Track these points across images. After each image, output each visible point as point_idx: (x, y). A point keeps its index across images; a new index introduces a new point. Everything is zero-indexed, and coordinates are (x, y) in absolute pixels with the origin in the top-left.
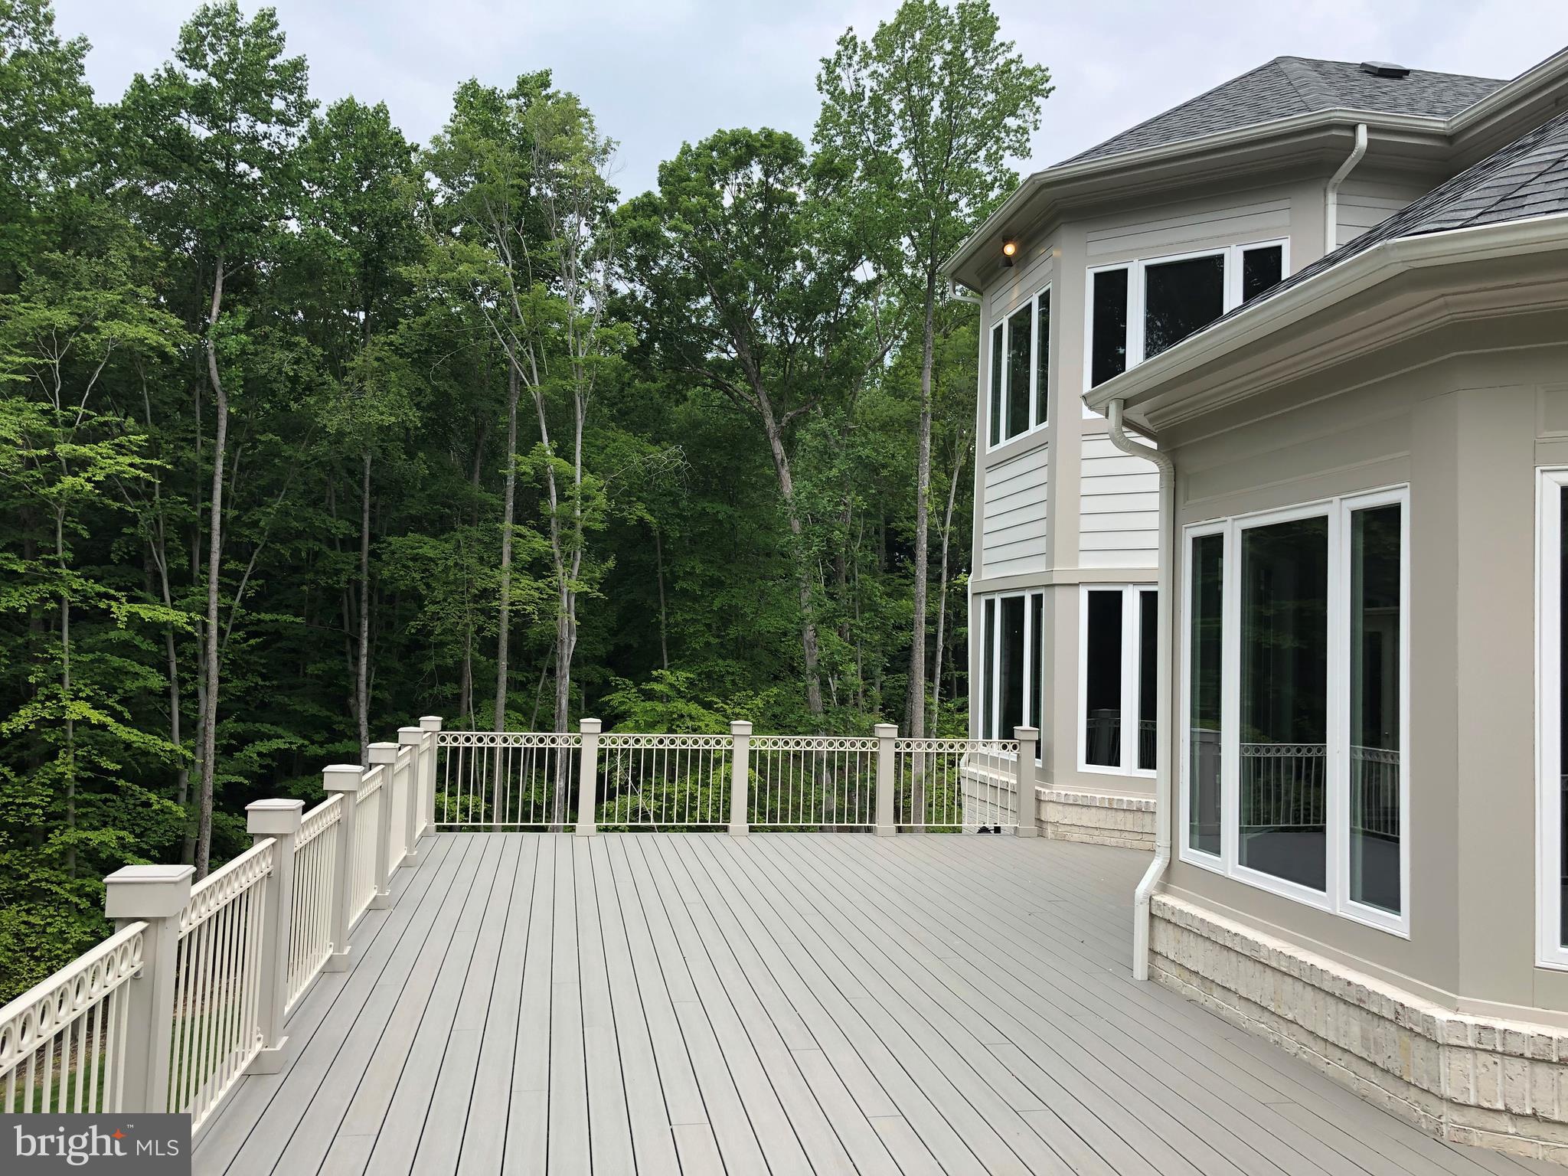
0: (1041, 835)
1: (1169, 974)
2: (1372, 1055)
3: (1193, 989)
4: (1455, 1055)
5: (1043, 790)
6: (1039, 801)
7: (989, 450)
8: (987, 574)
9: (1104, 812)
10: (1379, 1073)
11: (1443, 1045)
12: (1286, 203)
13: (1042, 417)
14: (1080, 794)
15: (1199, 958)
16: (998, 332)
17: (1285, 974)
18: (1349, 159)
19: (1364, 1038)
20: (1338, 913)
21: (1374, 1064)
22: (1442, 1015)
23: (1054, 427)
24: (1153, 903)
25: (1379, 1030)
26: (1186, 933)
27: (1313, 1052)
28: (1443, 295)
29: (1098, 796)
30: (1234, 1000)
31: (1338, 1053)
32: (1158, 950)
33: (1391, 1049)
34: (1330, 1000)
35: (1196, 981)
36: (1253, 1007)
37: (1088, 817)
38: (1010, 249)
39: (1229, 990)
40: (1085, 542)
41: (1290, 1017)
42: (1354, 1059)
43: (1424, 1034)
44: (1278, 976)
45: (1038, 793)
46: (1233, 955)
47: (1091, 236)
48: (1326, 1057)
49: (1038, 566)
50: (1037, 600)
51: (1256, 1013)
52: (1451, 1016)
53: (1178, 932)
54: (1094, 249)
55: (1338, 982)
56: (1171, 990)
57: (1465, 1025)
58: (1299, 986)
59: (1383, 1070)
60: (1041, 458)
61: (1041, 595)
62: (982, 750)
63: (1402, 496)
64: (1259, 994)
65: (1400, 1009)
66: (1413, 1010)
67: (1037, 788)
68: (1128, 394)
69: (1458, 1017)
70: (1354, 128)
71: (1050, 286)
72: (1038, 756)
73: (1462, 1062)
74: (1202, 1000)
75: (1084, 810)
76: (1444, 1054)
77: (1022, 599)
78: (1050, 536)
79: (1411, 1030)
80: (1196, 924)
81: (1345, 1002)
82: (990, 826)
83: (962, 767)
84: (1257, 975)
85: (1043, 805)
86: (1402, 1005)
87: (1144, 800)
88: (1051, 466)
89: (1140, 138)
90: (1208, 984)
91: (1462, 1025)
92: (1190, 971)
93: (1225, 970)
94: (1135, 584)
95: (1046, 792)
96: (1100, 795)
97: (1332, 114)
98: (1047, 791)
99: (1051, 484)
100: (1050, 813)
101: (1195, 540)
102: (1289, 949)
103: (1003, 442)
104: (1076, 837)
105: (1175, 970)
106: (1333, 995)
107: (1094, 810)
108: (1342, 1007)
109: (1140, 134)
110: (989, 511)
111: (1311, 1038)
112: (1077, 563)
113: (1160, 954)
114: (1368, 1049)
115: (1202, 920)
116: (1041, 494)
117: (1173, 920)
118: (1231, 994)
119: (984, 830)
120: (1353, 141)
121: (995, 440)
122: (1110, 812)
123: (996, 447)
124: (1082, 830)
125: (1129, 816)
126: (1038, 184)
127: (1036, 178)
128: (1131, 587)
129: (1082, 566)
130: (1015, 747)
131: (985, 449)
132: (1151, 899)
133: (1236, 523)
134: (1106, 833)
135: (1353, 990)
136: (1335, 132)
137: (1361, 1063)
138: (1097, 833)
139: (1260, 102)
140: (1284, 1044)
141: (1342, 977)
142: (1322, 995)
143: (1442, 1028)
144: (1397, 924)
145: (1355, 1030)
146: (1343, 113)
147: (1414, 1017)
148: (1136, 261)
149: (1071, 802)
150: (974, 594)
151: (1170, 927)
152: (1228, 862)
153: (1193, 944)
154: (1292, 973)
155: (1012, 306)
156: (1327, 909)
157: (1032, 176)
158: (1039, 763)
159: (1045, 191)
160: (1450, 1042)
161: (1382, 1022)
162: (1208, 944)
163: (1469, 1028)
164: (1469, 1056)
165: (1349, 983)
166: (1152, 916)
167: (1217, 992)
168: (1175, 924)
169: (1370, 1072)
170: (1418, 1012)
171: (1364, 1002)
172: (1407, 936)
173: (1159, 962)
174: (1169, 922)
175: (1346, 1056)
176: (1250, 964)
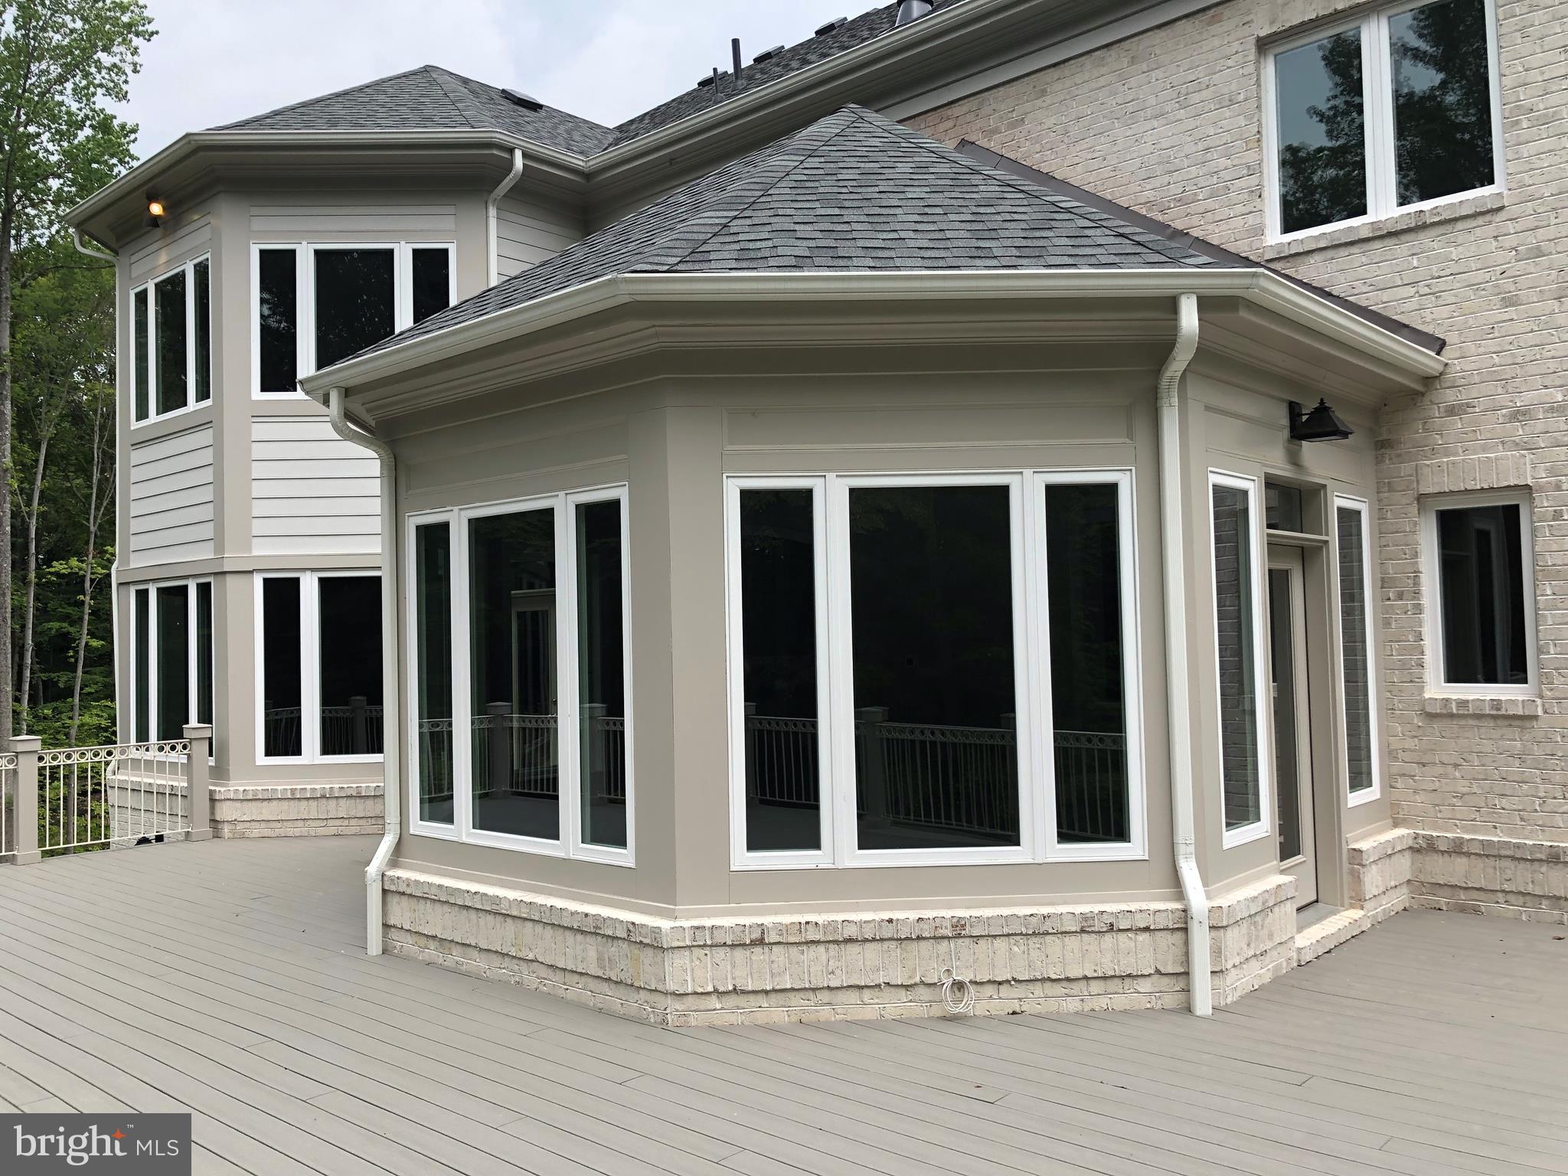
0: (217, 835)
1: (404, 944)
2: (607, 973)
3: (432, 953)
4: (677, 954)
5: (217, 789)
6: (213, 801)
7: (135, 425)
8: (137, 562)
9: (285, 804)
10: (613, 986)
11: (667, 949)
12: (451, 209)
13: (203, 393)
14: (260, 788)
15: (436, 921)
16: (142, 298)
17: (526, 919)
18: (508, 178)
19: (600, 959)
20: (572, 857)
21: (609, 980)
22: (665, 924)
23: (219, 405)
24: (386, 879)
25: (613, 949)
26: (422, 902)
27: (554, 983)
28: (654, 326)
29: (279, 788)
30: (475, 954)
31: (576, 978)
32: (391, 922)
33: (623, 962)
34: (568, 933)
35: (432, 944)
36: (494, 956)
37: (267, 811)
38: (156, 209)
39: (469, 946)
40: (258, 527)
41: (531, 956)
42: (590, 980)
43: (654, 945)
44: (519, 922)
45: (212, 792)
46: (473, 914)
47: (255, 211)
48: (565, 984)
49: (206, 553)
50: (204, 590)
51: (496, 961)
52: (673, 924)
53: (414, 901)
54: (258, 224)
55: (576, 916)
56: (407, 958)
57: (684, 929)
58: (539, 928)
59: (616, 983)
60: (205, 437)
61: (209, 584)
62: (134, 754)
63: (621, 493)
64: (500, 943)
65: (631, 927)
66: (643, 925)
67: (211, 788)
68: (351, 383)
69: (678, 924)
70: (511, 151)
71: (208, 255)
72: (211, 755)
73: (681, 960)
74: (441, 961)
75: (265, 803)
76: (668, 956)
77: (186, 587)
78: (218, 521)
79: (641, 942)
80: (434, 891)
81: (583, 932)
82: (152, 835)
83: (109, 776)
84: (498, 925)
85: (218, 805)
86: (633, 923)
87: (328, 786)
88: (218, 446)
89: (305, 118)
90: (447, 944)
91: (681, 929)
92: (427, 936)
93: (461, 928)
94: (313, 570)
95: (221, 791)
96: (281, 787)
97: (494, 135)
98: (222, 789)
99: (217, 465)
100: (225, 812)
101: (418, 527)
102: (528, 897)
103: (153, 417)
104: (256, 833)
105: (410, 939)
106: (571, 929)
107: (275, 803)
108: (579, 937)
109: (302, 114)
110: (135, 492)
111: (550, 971)
112: (250, 551)
113: (394, 926)
114: (603, 968)
115: (440, 886)
116: (207, 475)
117: (409, 891)
118: (470, 949)
119: (144, 841)
120: (511, 163)
121: (142, 414)
122: (292, 802)
123: (144, 423)
124: (263, 825)
125: (313, 803)
126: (193, 145)
127: (191, 138)
128: (308, 573)
129: (255, 553)
130: (185, 747)
131: (127, 423)
132: (383, 875)
133: (462, 512)
134: (289, 824)
135: (590, 920)
136: (495, 152)
137: (596, 981)
138: (279, 825)
139: (422, 107)
140: (526, 982)
141: (579, 911)
142: (561, 931)
143: (667, 935)
144: (622, 857)
145: (592, 954)
146: (501, 135)
147: (643, 931)
148: (304, 243)
149: (250, 797)
150: (120, 584)
151: (404, 899)
152: (463, 828)
153: (430, 911)
154: (533, 917)
155: (160, 270)
156: (562, 855)
157: (187, 135)
158: (212, 761)
159: (201, 154)
160: (673, 945)
161: (615, 942)
162: (446, 908)
163: (687, 931)
164: (687, 953)
165: (586, 915)
166: (385, 892)
167: (456, 950)
168: (410, 895)
169: (605, 987)
170: (647, 926)
171: (600, 929)
172: (633, 865)
173: (394, 934)
174: (403, 894)
175: (584, 979)
176: (490, 918)
